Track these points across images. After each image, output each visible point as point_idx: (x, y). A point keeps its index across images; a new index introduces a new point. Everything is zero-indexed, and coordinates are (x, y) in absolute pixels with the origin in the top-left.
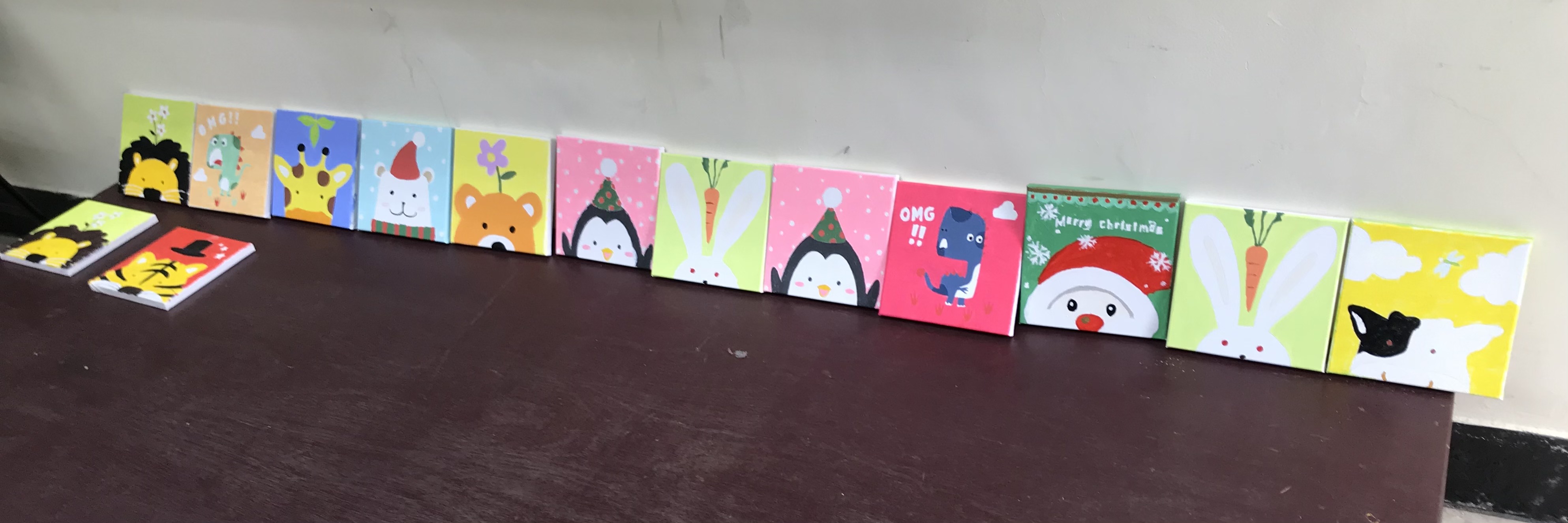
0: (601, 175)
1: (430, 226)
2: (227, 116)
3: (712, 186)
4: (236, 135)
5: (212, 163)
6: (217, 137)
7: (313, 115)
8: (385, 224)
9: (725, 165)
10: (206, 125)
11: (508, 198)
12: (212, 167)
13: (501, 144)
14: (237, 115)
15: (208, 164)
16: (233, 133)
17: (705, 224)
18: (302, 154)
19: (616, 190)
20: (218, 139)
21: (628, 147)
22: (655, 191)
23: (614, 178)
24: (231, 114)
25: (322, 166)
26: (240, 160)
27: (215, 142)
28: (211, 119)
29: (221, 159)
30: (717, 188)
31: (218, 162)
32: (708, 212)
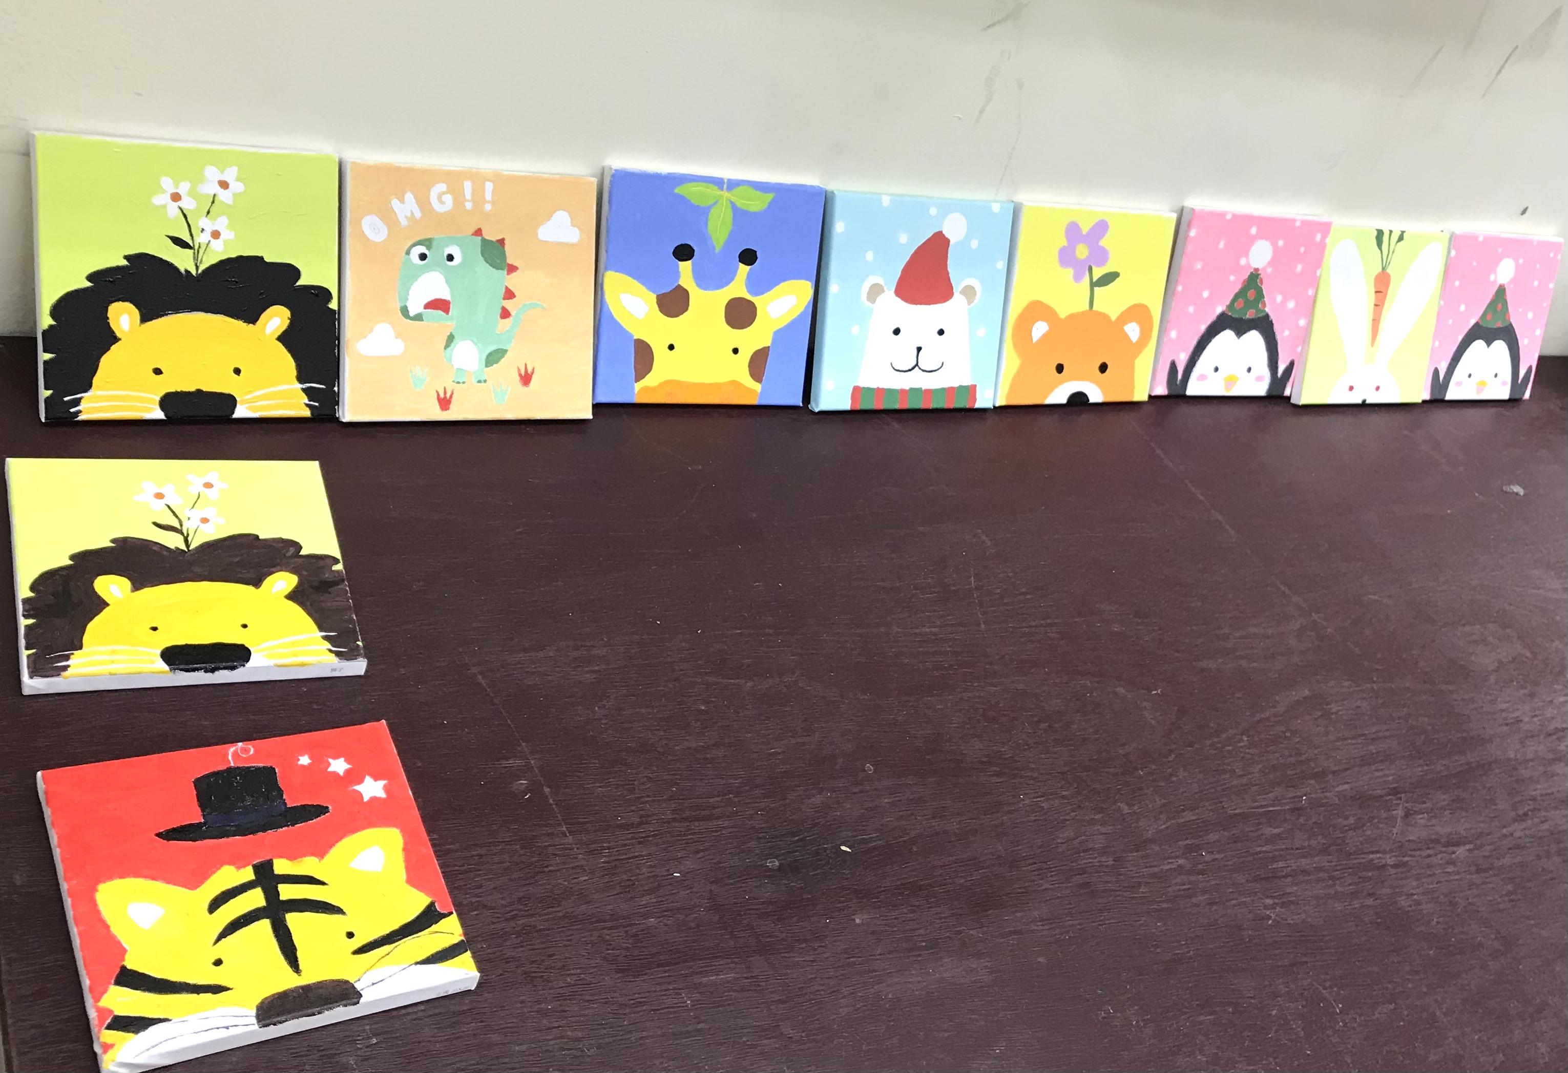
0: (1248, 265)
1: (967, 382)
2: (455, 190)
3: (1383, 269)
4: (492, 236)
5: (415, 308)
6: (427, 242)
7: (718, 182)
8: (880, 392)
9: (1401, 238)
10: (388, 217)
11: (1104, 317)
12: (418, 317)
13: (1101, 228)
14: (489, 186)
15: (405, 311)
16: (478, 232)
17: (1371, 322)
18: (685, 267)
19: (1263, 287)
20: (429, 248)
21: (1294, 221)
22: (1315, 282)
23: (1264, 269)
24: (468, 186)
25: (738, 288)
26: (509, 294)
27: (423, 257)
28: (402, 201)
29: (445, 295)
30: (1388, 271)
31: (439, 305)
32: (1376, 305)
